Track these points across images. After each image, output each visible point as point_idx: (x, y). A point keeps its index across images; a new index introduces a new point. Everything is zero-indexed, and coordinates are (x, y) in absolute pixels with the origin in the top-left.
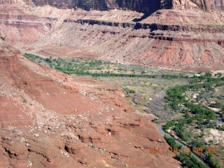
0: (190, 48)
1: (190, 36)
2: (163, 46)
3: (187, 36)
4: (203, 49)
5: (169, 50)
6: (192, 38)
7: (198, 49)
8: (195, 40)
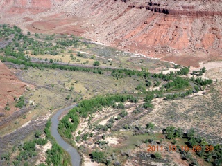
0: (190, 25)
1: (193, 7)
2: (156, 21)
3: (189, 7)
4: (208, 26)
5: (161, 28)
6: (195, 10)
7: (201, 25)
8: (200, 13)
